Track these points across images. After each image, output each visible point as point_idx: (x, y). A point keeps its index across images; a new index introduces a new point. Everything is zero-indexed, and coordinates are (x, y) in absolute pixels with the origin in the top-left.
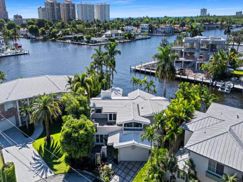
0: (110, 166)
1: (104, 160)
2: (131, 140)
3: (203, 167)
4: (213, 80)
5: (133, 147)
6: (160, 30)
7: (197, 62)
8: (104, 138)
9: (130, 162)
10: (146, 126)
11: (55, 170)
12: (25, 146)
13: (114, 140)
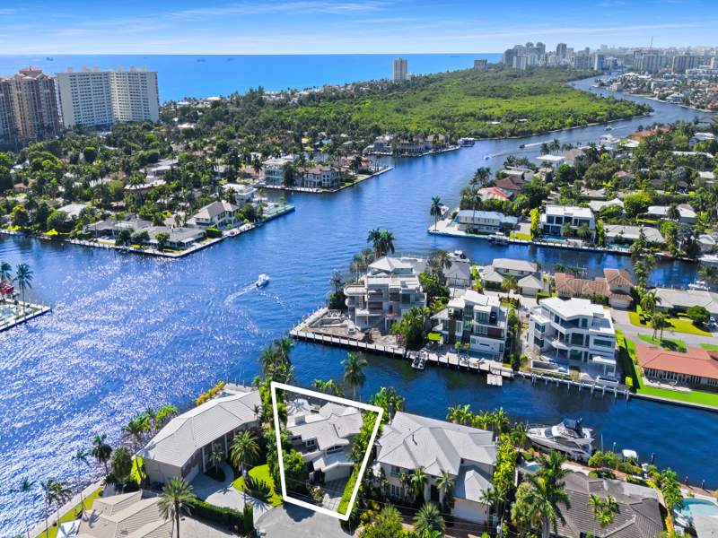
0: (319, 488)
1: (314, 483)
2: (335, 461)
3: (388, 470)
4: (407, 350)
5: (338, 467)
6: (311, 178)
7: (387, 319)
8: (310, 465)
9: (335, 481)
10: (345, 446)
11: (271, 503)
12: (226, 491)
13: (319, 465)
